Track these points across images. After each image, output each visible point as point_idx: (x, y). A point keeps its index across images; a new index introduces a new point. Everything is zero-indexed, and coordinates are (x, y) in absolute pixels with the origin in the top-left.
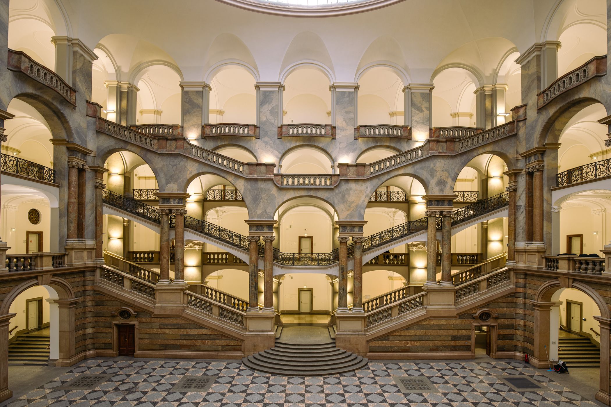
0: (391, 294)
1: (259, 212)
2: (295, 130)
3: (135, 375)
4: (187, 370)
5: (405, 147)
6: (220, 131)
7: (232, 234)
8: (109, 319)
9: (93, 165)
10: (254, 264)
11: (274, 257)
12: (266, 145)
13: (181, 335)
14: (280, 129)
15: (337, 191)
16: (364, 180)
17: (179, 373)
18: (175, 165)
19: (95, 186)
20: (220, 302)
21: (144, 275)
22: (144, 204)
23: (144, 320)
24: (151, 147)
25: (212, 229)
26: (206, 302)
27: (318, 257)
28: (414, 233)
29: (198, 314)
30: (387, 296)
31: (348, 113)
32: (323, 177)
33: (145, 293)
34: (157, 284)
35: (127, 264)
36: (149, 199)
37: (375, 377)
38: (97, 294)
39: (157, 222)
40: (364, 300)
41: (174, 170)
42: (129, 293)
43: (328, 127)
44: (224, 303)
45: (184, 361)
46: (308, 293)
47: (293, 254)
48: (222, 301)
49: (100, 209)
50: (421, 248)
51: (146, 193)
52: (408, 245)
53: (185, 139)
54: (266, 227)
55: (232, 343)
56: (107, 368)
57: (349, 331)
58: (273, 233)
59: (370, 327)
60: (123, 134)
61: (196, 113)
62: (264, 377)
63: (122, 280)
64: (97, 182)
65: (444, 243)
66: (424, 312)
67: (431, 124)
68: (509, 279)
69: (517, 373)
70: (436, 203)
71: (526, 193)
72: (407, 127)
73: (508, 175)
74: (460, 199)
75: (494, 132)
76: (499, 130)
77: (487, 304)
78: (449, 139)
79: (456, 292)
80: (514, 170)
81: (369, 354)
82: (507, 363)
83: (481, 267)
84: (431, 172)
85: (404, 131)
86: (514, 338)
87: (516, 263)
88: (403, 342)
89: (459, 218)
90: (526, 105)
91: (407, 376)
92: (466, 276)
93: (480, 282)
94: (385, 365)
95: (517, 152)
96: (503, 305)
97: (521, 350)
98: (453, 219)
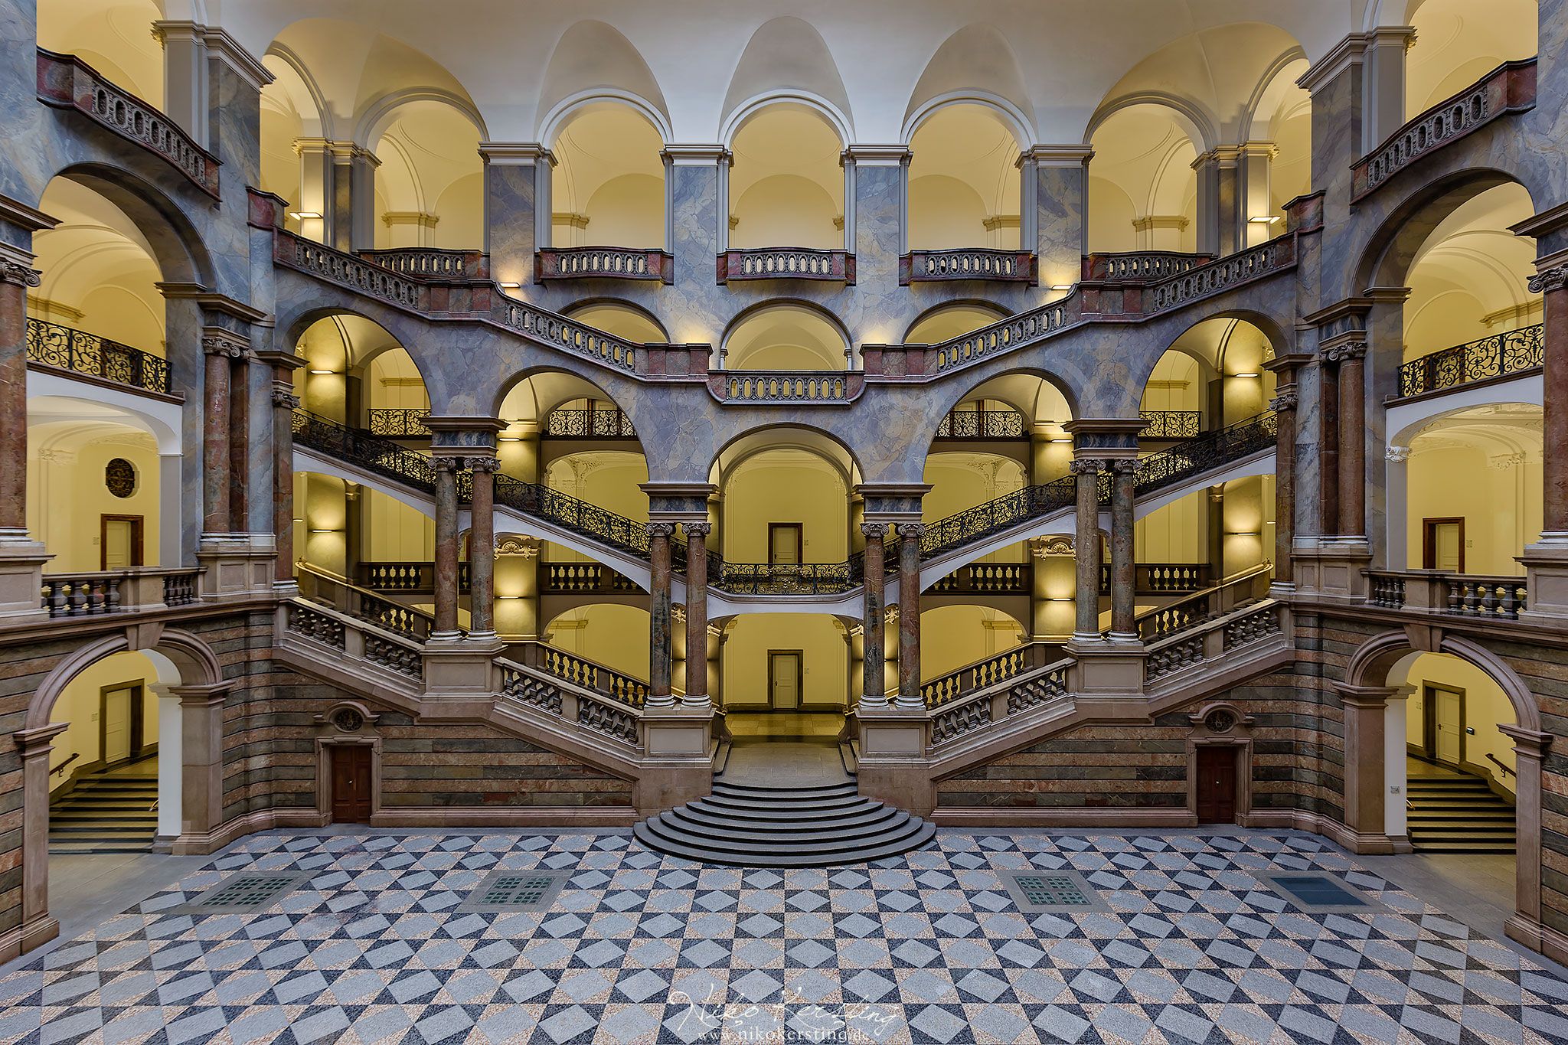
0: (988, 664)
1: (672, 464)
2: (759, 264)
3: (370, 872)
4: (499, 855)
5: (1021, 304)
6: (579, 265)
7: (609, 517)
8: (307, 732)
9: (267, 349)
10: (661, 593)
11: (708, 574)
12: (689, 301)
13: (485, 767)
14: (721, 261)
15: (858, 412)
16: (923, 387)
17: (479, 865)
18: (469, 350)
19: (274, 401)
20: (581, 684)
21: (398, 620)
22: (395, 445)
23: (395, 732)
24: (411, 305)
25: (561, 505)
26: (547, 685)
27: (815, 573)
28: (1043, 513)
29: (526, 715)
30: (979, 668)
31: (883, 220)
32: (826, 378)
33: (397, 666)
34: (428, 643)
35: (355, 594)
36: (409, 433)
37: (954, 871)
38: (280, 670)
39: (428, 490)
40: (924, 679)
41: (468, 361)
42: (358, 665)
43: (836, 256)
44: (591, 688)
45: (492, 833)
46: (792, 661)
47: (756, 565)
48: (587, 682)
49: (286, 460)
50: (1059, 550)
51: (402, 418)
52: (1030, 544)
53: (492, 286)
54: (689, 501)
55: (610, 786)
56: (303, 854)
57: (889, 756)
58: (706, 515)
59: (940, 744)
60: (342, 271)
61: (520, 222)
62: (685, 871)
63: (342, 633)
64: (277, 393)
65: (1116, 539)
66: (1069, 709)
67: (1084, 245)
68: (1279, 629)
69: (1303, 865)
70: (1097, 440)
71: (1321, 414)
72: (1026, 253)
73: (1275, 370)
74: (1154, 431)
75: (1240, 263)
76: (1253, 259)
77: (1226, 690)
78: (1131, 282)
79: (1148, 659)
80: (1290, 357)
81: (937, 813)
82: (1279, 839)
83: (1207, 596)
84: (1085, 364)
85: (1020, 263)
86: (1294, 776)
87: (1297, 587)
88: (1021, 783)
89: (1152, 477)
90: (1322, 194)
91: (1031, 868)
92: (1171, 620)
93: (1205, 634)
94: (977, 839)
95: (1299, 313)
96: (1264, 692)
97: (1311, 806)
98: (1139, 479)
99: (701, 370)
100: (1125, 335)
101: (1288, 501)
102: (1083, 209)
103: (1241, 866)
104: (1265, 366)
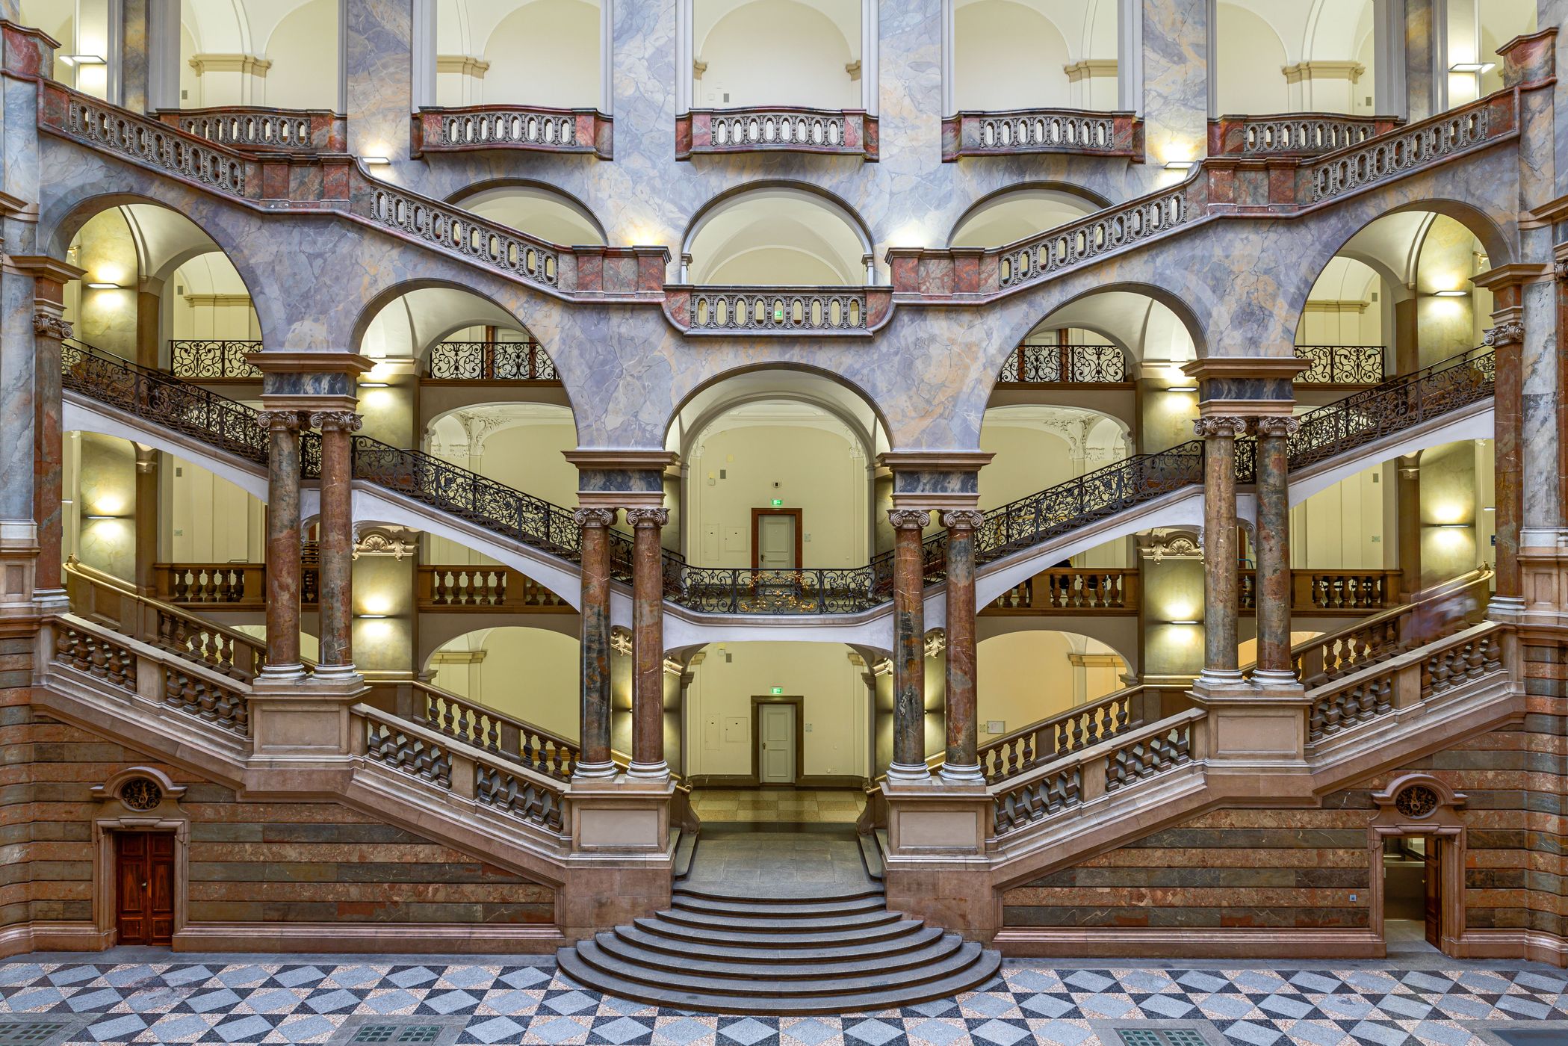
0: (1077, 717)
1: (612, 422)
2: (738, 130)
3: (173, 1017)
4: (361, 994)
5: (1120, 188)
6: (477, 132)
7: (520, 500)
8: (82, 811)
9: (27, 253)
10: (596, 610)
11: (666, 584)
12: (635, 183)
13: (340, 865)
14: (683, 125)
15: (883, 346)
16: (978, 309)
17: (332, 1007)
18: (320, 255)
19: (36, 328)
20: (477, 743)
21: (212, 648)
22: (208, 393)
23: (209, 812)
24: (235, 191)
25: (448, 482)
26: (430, 745)
27: (821, 582)
28: (1156, 495)
29: (399, 789)
30: (1063, 723)
31: (918, 66)
32: (836, 296)
33: (211, 715)
34: (257, 682)
35: (149, 610)
36: (228, 375)
37: (1028, 1021)
38: (42, 720)
39: (258, 459)
40: (983, 739)
41: (317, 271)
42: (156, 714)
43: (849, 119)
44: (493, 750)
45: (350, 961)
46: (788, 711)
47: (734, 571)
48: (487, 741)
49: (53, 414)
50: (1180, 548)
51: (218, 353)
52: (1137, 542)
53: (351, 163)
54: (637, 476)
55: (521, 895)
56: (75, 989)
57: (933, 852)
58: (662, 496)
59: (1007, 835)
60: (135, 142)
61: (392, 70)
62: (634, 1018)
63: (133, 667)
64: (41, 316)
65: (1263, 533)
66: (1195, 783)
67: (1211, 103)
68: (1502, 666)
69: (1540, 1012)
70: (1234, 388)
71: (1558, 350)
72: (1128, 116)
73: (1490, 286)
74: (1318, 374)
75: (1437, 131)
76: (1456, 125)
77: (1426, 753)
78: (1279, 159)
79: (1311, 709)
80: (1512, 267)
81: (1003, 936)
82: (1505, 974)
83: (1397, 617)
84: (1215, 278)
85: (1118, 130)
86: (1526, 882)
87: (1528, 604)
88: (1125, 892)
89: (1314, 442)
90: (1553, 32)
91: (1141, 1016)
92: (1345, 653)
93: (1394, 672)
94: (1062, 975)
95: (1523, 205)
96: (1481, 758)
97: (1551, 926)
98: (1295, 446)
99: (654, 285)
100: (1273, 236)
101: (1512, 478)
102: (1209, 51)
103: (1450, 1014)
104: (1477, 280)
